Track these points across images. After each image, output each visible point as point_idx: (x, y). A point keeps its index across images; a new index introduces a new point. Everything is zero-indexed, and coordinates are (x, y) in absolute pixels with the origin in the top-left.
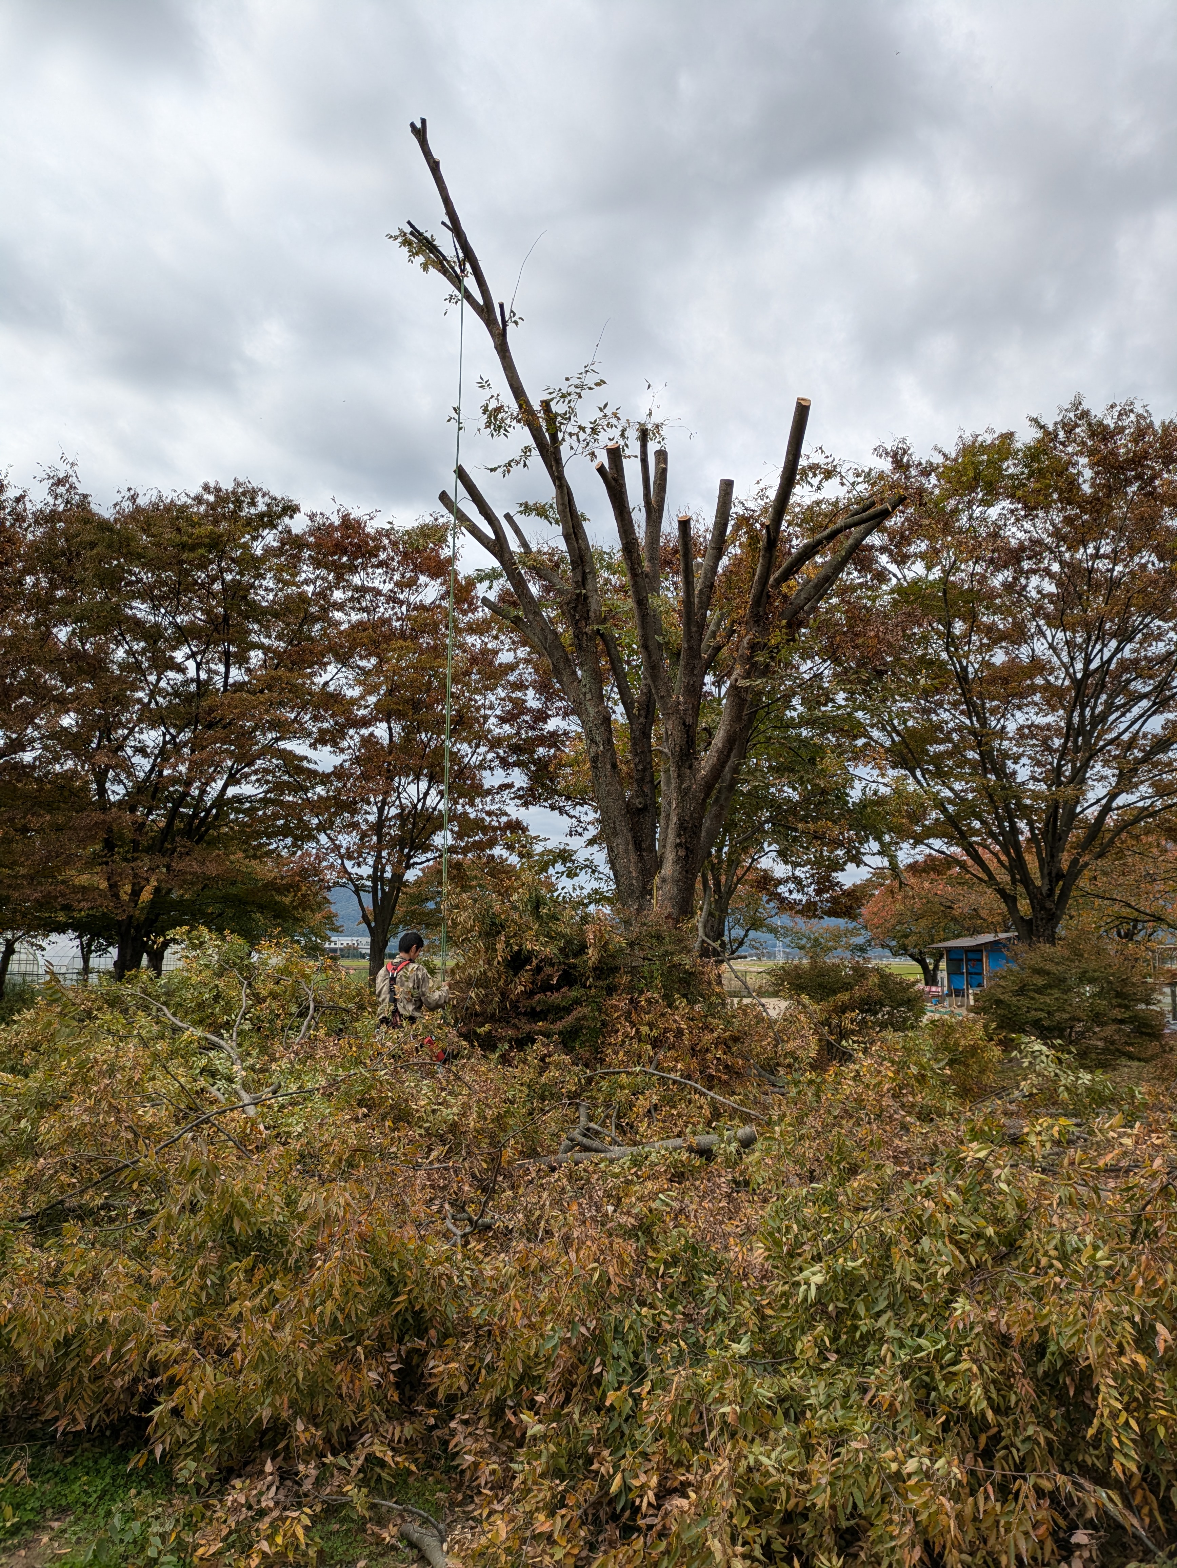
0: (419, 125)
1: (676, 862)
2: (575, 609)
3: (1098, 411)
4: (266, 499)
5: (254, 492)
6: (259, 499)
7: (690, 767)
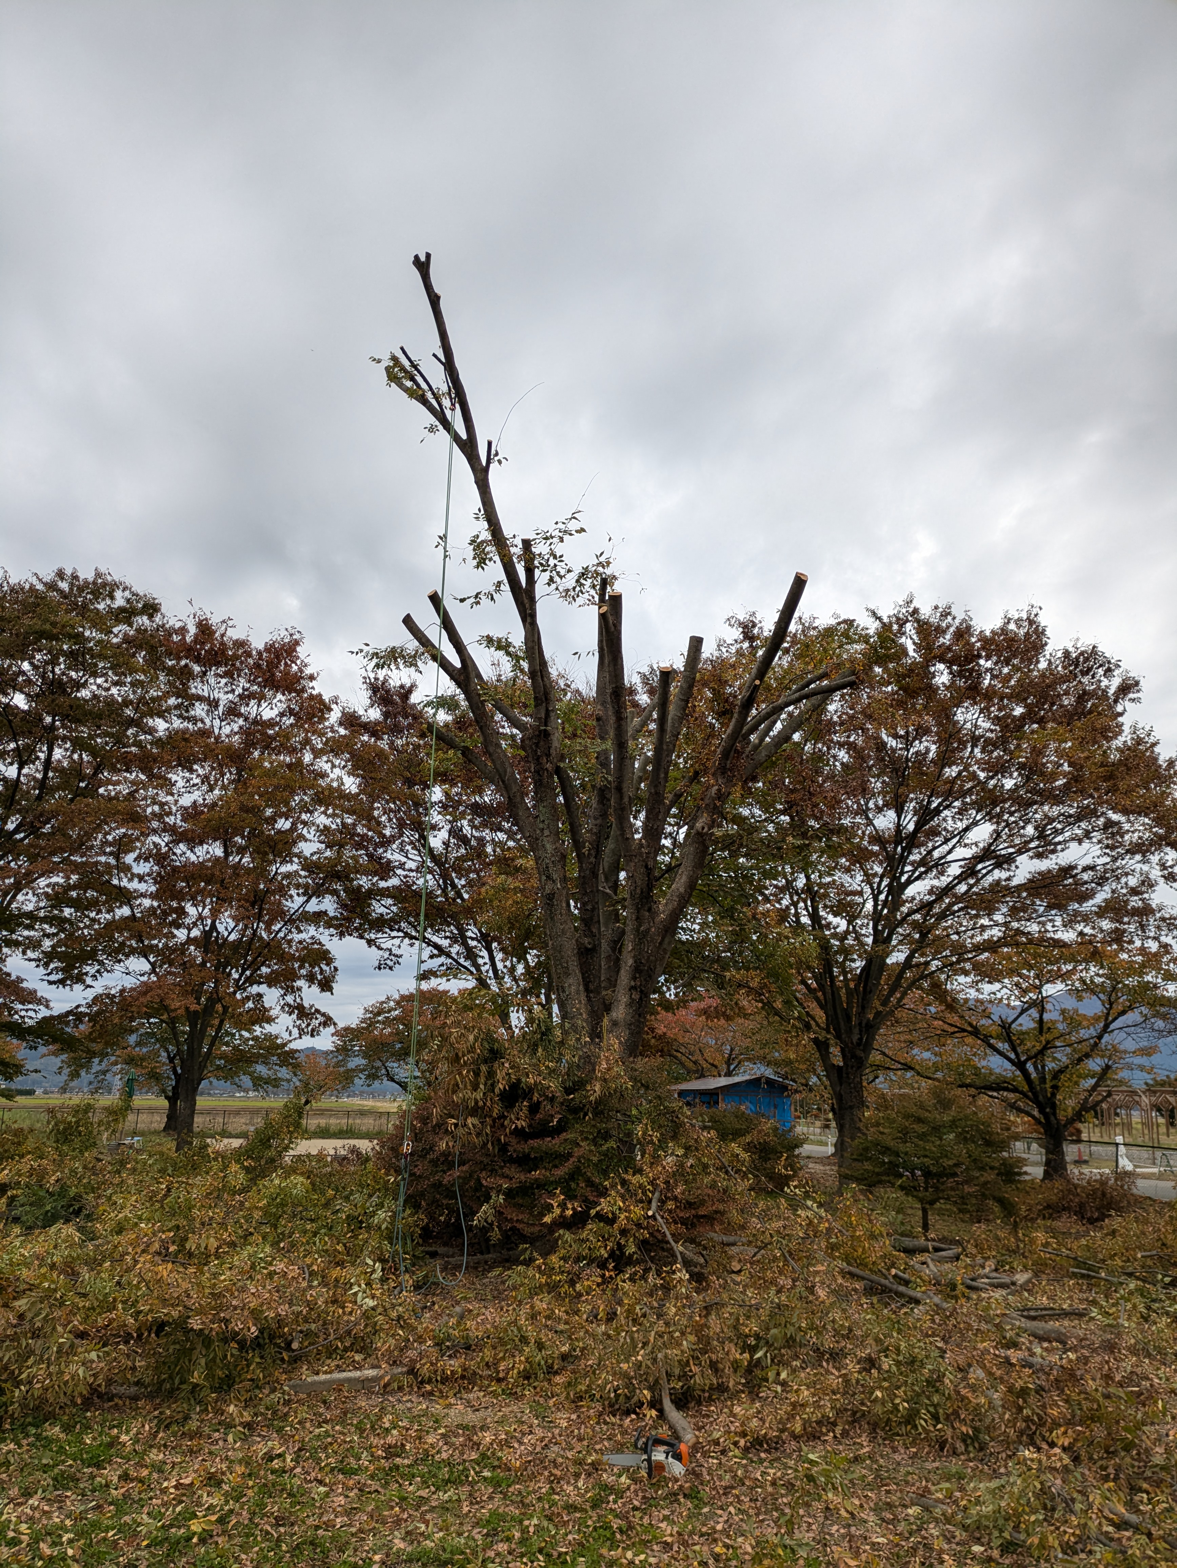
0: (423, 258)
1: (630, 1005)
2: (537, 745)
3: (926, 612)
4: (127, 594)
5: (114, 586)
6: (118, 594)
7: (649, 910)
